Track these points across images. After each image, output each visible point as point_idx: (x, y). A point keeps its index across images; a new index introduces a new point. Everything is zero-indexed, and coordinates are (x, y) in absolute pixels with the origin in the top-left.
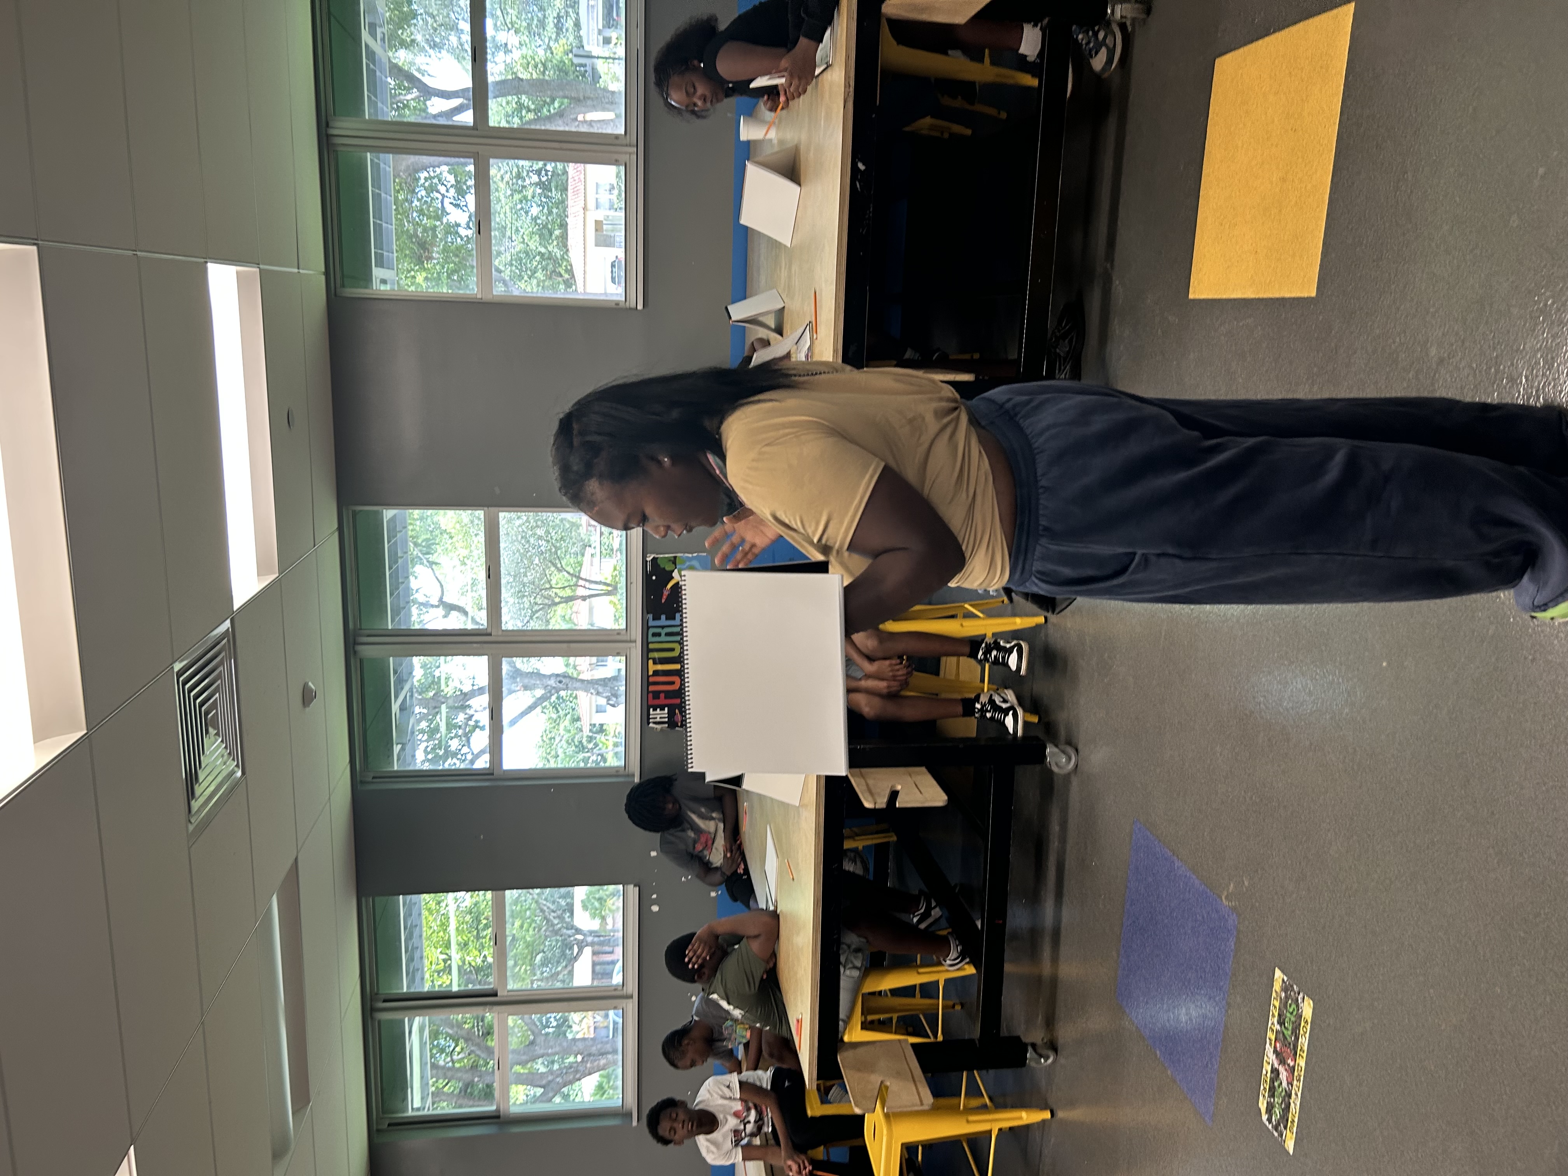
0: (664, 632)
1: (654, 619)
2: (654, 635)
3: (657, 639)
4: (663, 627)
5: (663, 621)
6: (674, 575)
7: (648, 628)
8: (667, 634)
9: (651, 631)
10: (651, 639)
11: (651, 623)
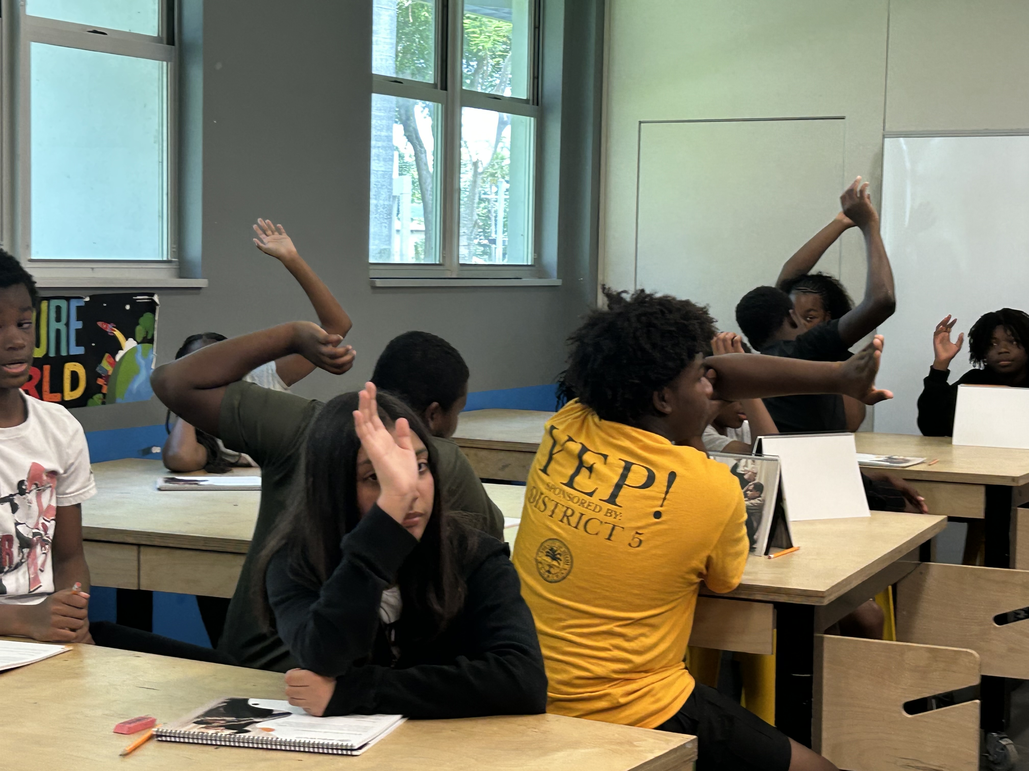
0: (61, 326)
1: (79, 308)
2: (58, 309)
3: (53, 315)
4: (67, 324)
5: (77, 325)
6: (131, 340)
7: (68, 299)
8: (58, 332)
9: (63, 304)
10: (54, 303)
11: (74, 304)
